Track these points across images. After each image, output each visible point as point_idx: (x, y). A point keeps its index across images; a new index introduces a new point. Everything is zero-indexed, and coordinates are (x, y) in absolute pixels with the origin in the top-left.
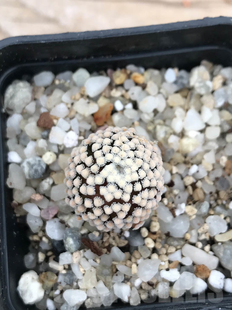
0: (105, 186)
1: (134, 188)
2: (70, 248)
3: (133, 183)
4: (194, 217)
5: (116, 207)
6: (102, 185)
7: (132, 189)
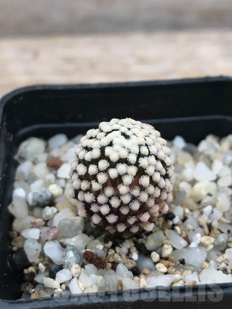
0: (110, 146)
1: (141, 150)
2: (70, 263)
3: (140, 146)
4: (211, 247)
5: (122, 168)
6: (108, 146)
7: (139, 151)
